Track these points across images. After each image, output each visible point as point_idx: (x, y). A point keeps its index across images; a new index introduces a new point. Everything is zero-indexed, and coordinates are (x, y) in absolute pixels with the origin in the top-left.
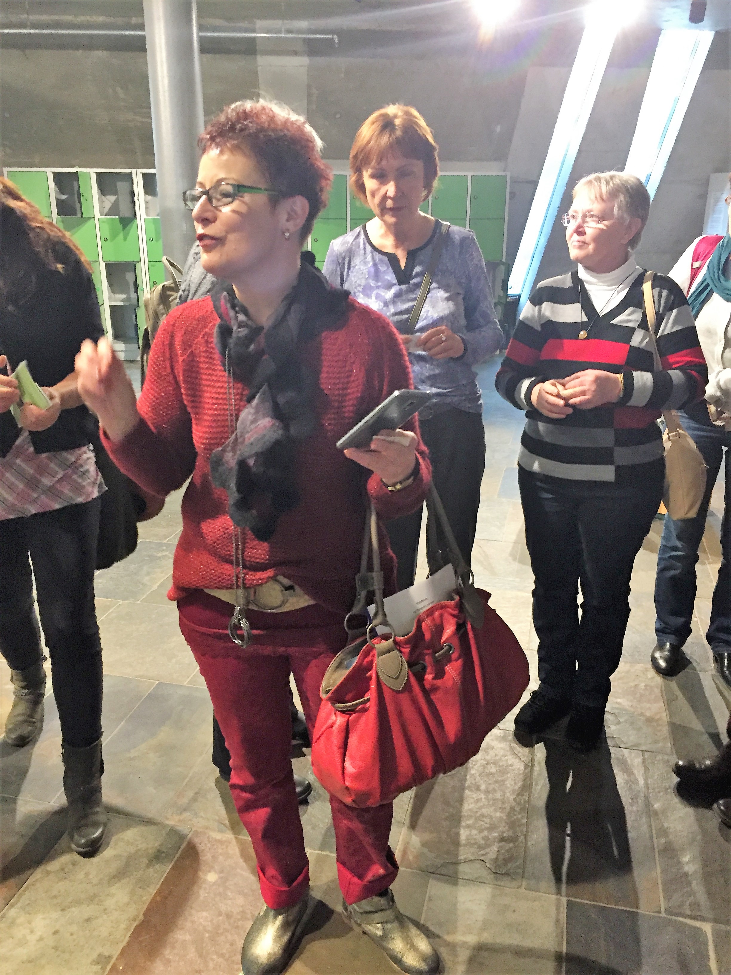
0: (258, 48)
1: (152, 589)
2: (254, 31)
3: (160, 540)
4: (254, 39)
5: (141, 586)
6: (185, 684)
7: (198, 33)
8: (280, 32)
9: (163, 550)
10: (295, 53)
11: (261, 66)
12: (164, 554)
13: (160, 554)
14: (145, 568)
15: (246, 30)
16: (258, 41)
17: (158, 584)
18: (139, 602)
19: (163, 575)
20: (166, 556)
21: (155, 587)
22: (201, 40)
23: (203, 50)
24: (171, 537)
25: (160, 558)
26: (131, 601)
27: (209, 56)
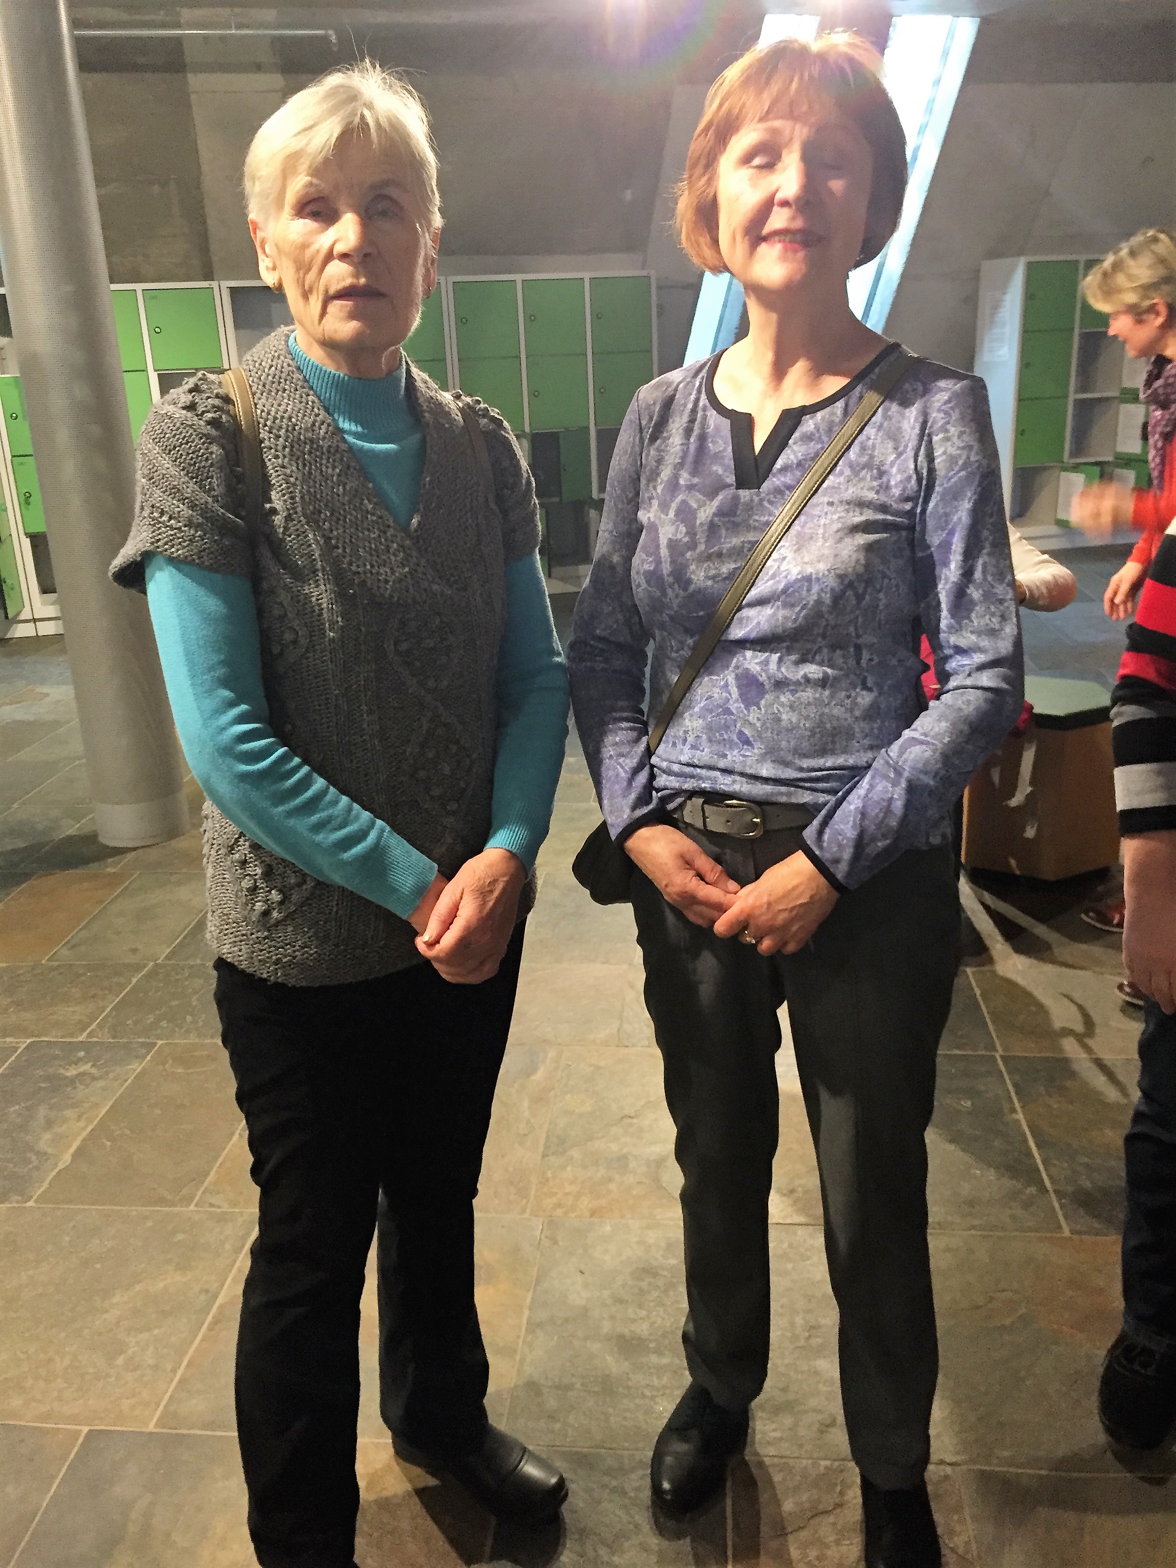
0: (188, 59)
1: (61, 1166)
2: (178, 26)
3: (72, 1035)
4: (178, 40)
5: (34, 1158)
6: (151, 1427)
7: (71, 30)
8: (230, 28)
9: (80, 1060)
10: (258, 68)
11: (197, 92)
12: (81, 1070)
13: (72, 1072)
14: (42, 1112)
15: (164, 26)
16: (186, 45)
17: (72, 1150)
18: (31, 1204)
19: (81, 1124)
20: (83, 1074)
21: (67, 1158)
22: (79, 43)
23: (84, 66)
24: (93, 1026)
25: (72, 1081)
26: (14, 1202)
27: (98, 77)
